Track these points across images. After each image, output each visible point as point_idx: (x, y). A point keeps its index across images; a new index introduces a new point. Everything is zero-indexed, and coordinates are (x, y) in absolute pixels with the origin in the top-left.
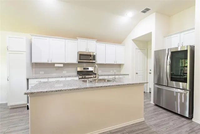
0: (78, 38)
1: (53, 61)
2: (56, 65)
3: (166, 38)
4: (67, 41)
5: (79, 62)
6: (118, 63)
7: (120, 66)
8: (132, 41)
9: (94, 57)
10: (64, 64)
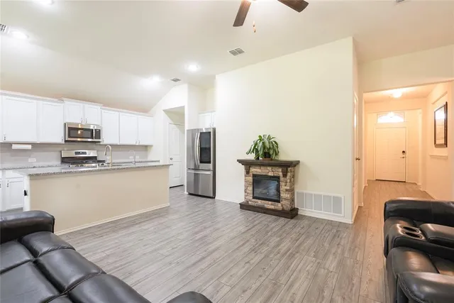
0: (64, 99)
1: (9, 139)
2: (14, 147)
3: (201, 115)
4: (41, 102)
5: (66, 141)
6: (143, 143)
7: (146, 148)
8: (163, 112)
9: (98, 134)
10: (34, 145)
